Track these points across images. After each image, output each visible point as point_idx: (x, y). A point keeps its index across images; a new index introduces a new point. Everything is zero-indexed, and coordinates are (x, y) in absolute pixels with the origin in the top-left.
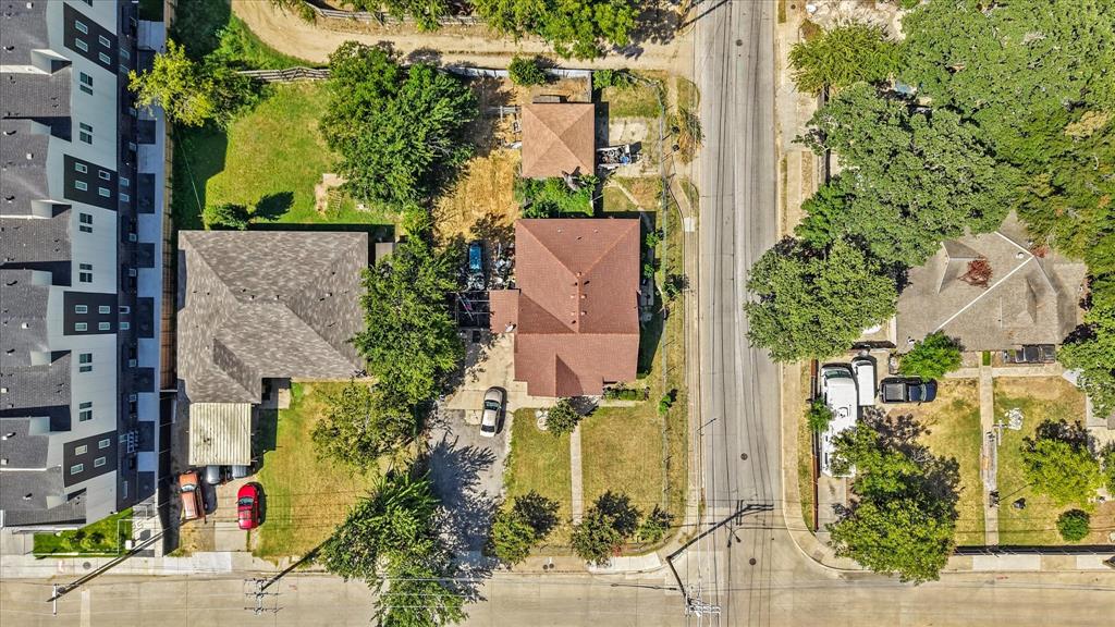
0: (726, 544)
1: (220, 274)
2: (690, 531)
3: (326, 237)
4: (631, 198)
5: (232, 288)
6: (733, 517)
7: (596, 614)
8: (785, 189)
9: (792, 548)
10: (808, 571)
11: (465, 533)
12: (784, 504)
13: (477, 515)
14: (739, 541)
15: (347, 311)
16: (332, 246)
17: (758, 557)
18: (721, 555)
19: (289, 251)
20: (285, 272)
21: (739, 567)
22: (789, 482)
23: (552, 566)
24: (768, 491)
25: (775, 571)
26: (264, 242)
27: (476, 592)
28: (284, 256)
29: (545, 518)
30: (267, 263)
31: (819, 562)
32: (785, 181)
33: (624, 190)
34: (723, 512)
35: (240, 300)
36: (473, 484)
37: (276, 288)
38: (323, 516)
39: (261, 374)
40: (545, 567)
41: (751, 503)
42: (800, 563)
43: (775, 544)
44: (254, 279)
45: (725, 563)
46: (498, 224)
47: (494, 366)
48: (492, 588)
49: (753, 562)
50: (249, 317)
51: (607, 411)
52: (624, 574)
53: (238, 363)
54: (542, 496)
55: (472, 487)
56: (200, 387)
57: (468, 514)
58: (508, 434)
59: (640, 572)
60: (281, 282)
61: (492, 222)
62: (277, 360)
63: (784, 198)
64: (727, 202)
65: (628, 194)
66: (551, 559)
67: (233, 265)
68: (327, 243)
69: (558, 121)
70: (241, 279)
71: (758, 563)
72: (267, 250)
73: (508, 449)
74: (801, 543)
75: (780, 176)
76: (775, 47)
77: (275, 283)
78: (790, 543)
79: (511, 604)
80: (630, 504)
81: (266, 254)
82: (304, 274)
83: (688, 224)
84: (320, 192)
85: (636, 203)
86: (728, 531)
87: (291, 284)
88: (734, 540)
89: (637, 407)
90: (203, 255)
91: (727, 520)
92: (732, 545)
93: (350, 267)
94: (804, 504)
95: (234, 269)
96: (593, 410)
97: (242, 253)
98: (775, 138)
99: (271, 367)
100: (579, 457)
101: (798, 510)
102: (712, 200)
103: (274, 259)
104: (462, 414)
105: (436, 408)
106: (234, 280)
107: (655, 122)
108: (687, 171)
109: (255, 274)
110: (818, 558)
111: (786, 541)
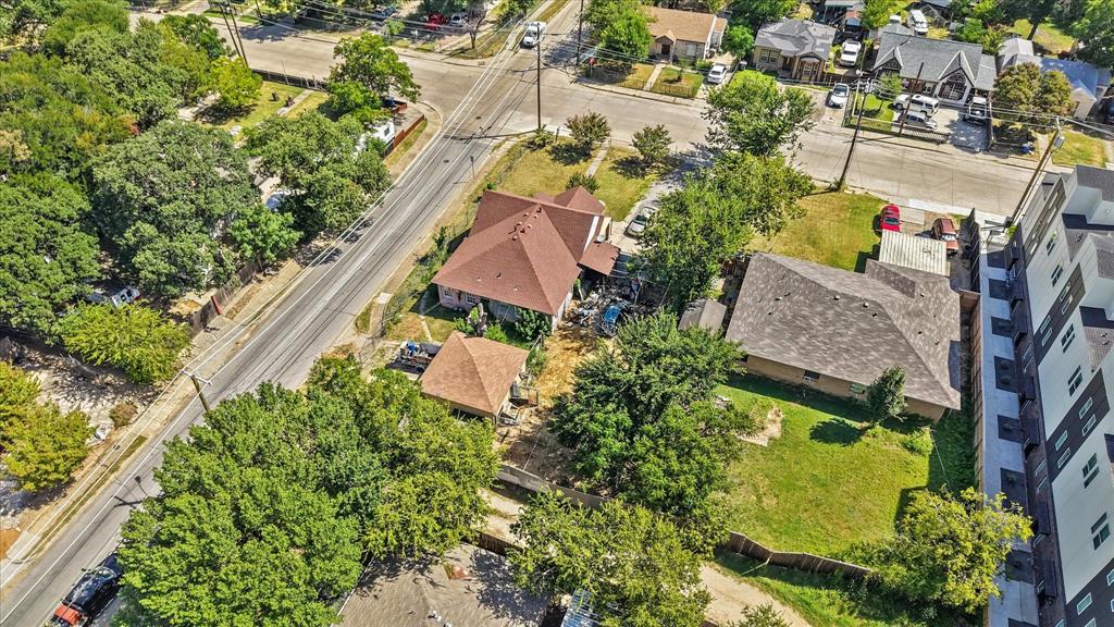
0: (492, 129)
1: (903, 341)
2: (514, 139)
3: (773, 354)
4: (426, 328)
5: (889, 322)
6: (477, 138)
8: (274, 299)
12: (435, 136)
15: (762, 289)
16: (767, 341)
19: (819, 347)
20: (826, 324)
22: (424, 143)
26: (849, 366)
28: (825, 343)
29: (624, 165)
30: (845, 340)
32: (268, 305)
33: (429, 336)
34: (483, 141)
35: (880, 306)
37: (838, 309)
39: (865, 275)
44: (863, 325)
46: (575, 345)
53: (889, 282)
54: (620, 177)
60: (830, 314)
61: (581, 347)
63: (281, 293)
64: (335, 305)
65: (427, 331)
67: (888, 348)
68: (773, 347)
69: (464, 376)
70: (879, 329)
72: (846, 356)
75: (269, 310)
76: (171, 419)
77: (838, 314)
80: (552, 158)
81: (847, 351)
82: (804, 317)
83: (384, 299)
84: (774, 430)
85: (424, 323)
86: (485, 133)
87: (819, 309)
90: (926, 369)
91: (483, 138)
93: (751, 320)
95: (886, 342)
97: (877, 359)
98: (246, 341)
102: (349, 309)
103: (839, 342)
106: (887, 331)
108: (353, 339)
109: (861, 331)
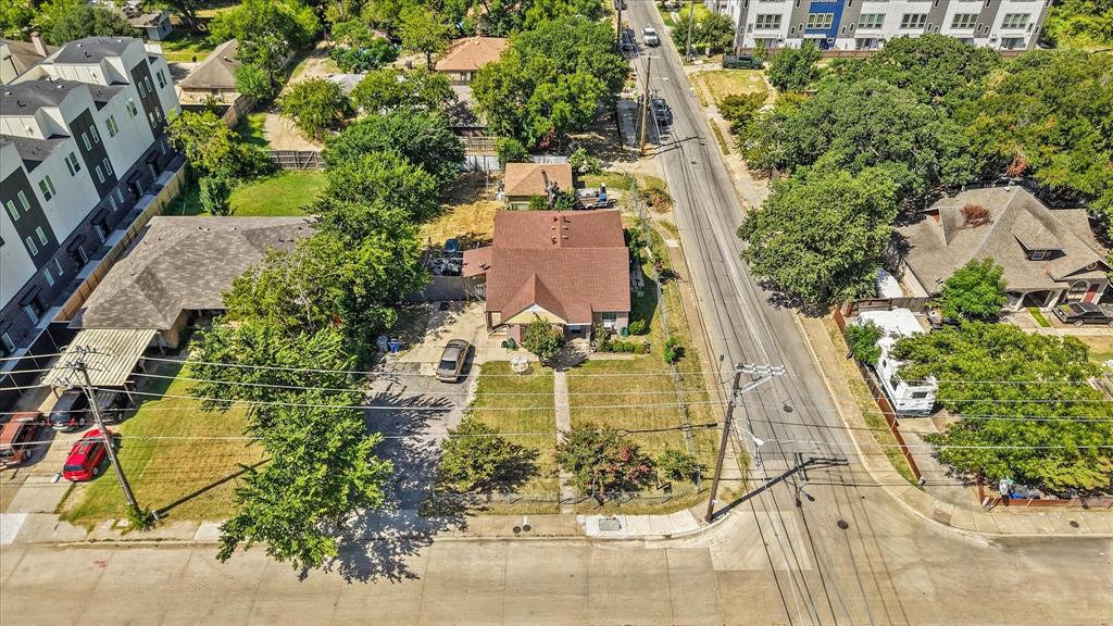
0: (793, 503)
1: (181, 225)
2: (735, 486)
6: (793, 471)
7: (602, 598)
9: (897, 508)
10: (936, 537)
11: (397, 489)
12: (862, 458)
13: (420, 466)
14: (812, 499)
17: (848, 518)
18: (790, 516)
19: (260, 220)
20: (251, 224)
21: (823, 533)
22: (858, 434)
23: (527, 528)
24: (832, 444)
25: (883, 537)
27: (402, 567)
28: (254, 221)
29: (519, 467)
31: (948, 524)
34: (777, 467)
36: (417, 433)
38: (191, 469)
39: (184, 304)
40: (516, 530)
41: (813, 456)
42: (917, 526)
43: (867, 503)
45: (799, 526)
46: (478, 238)
47: (462, 328)
48: (429, 559)
49: (843, 525)
50: (198, 245)
51: (598, 363)
52: (642, 540)
53: (161, 290)
54: (515, 443)
55: (416, 436)
56: (105, 309)
57: (405, 465)
58: (472, 385)
59: (668, 537)
60: (243, 226)
61: (472, 237)
62: (210, 288)
66: (525, 518)
71: (852, 526)
72: (238, 220)
73: (471, 398)
74: (907, 499)
78: (891, 501)
79: (456, 583)
80: (640, 453)
81: (235, 221)
82: (269, 225)
83: (671, 243)
86: (792, 488)
87: (253, 227)
88: (804, 499)
89: (636, 360)
91: (786, 475)
92: (803, 504)
94: (890, 455)
96: (583, 362)
98: (740, 203)
99: (200, 296)
100: (566, 404)
101: (885, 462)
102: (691, 232)
104: (417, 366)
105: (384, 361)
107: (627, 192)
108: (664, 217)
109: (218, 225)
110: (944, 520)
111: (881, 499)
